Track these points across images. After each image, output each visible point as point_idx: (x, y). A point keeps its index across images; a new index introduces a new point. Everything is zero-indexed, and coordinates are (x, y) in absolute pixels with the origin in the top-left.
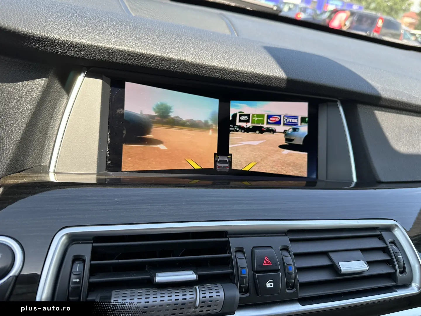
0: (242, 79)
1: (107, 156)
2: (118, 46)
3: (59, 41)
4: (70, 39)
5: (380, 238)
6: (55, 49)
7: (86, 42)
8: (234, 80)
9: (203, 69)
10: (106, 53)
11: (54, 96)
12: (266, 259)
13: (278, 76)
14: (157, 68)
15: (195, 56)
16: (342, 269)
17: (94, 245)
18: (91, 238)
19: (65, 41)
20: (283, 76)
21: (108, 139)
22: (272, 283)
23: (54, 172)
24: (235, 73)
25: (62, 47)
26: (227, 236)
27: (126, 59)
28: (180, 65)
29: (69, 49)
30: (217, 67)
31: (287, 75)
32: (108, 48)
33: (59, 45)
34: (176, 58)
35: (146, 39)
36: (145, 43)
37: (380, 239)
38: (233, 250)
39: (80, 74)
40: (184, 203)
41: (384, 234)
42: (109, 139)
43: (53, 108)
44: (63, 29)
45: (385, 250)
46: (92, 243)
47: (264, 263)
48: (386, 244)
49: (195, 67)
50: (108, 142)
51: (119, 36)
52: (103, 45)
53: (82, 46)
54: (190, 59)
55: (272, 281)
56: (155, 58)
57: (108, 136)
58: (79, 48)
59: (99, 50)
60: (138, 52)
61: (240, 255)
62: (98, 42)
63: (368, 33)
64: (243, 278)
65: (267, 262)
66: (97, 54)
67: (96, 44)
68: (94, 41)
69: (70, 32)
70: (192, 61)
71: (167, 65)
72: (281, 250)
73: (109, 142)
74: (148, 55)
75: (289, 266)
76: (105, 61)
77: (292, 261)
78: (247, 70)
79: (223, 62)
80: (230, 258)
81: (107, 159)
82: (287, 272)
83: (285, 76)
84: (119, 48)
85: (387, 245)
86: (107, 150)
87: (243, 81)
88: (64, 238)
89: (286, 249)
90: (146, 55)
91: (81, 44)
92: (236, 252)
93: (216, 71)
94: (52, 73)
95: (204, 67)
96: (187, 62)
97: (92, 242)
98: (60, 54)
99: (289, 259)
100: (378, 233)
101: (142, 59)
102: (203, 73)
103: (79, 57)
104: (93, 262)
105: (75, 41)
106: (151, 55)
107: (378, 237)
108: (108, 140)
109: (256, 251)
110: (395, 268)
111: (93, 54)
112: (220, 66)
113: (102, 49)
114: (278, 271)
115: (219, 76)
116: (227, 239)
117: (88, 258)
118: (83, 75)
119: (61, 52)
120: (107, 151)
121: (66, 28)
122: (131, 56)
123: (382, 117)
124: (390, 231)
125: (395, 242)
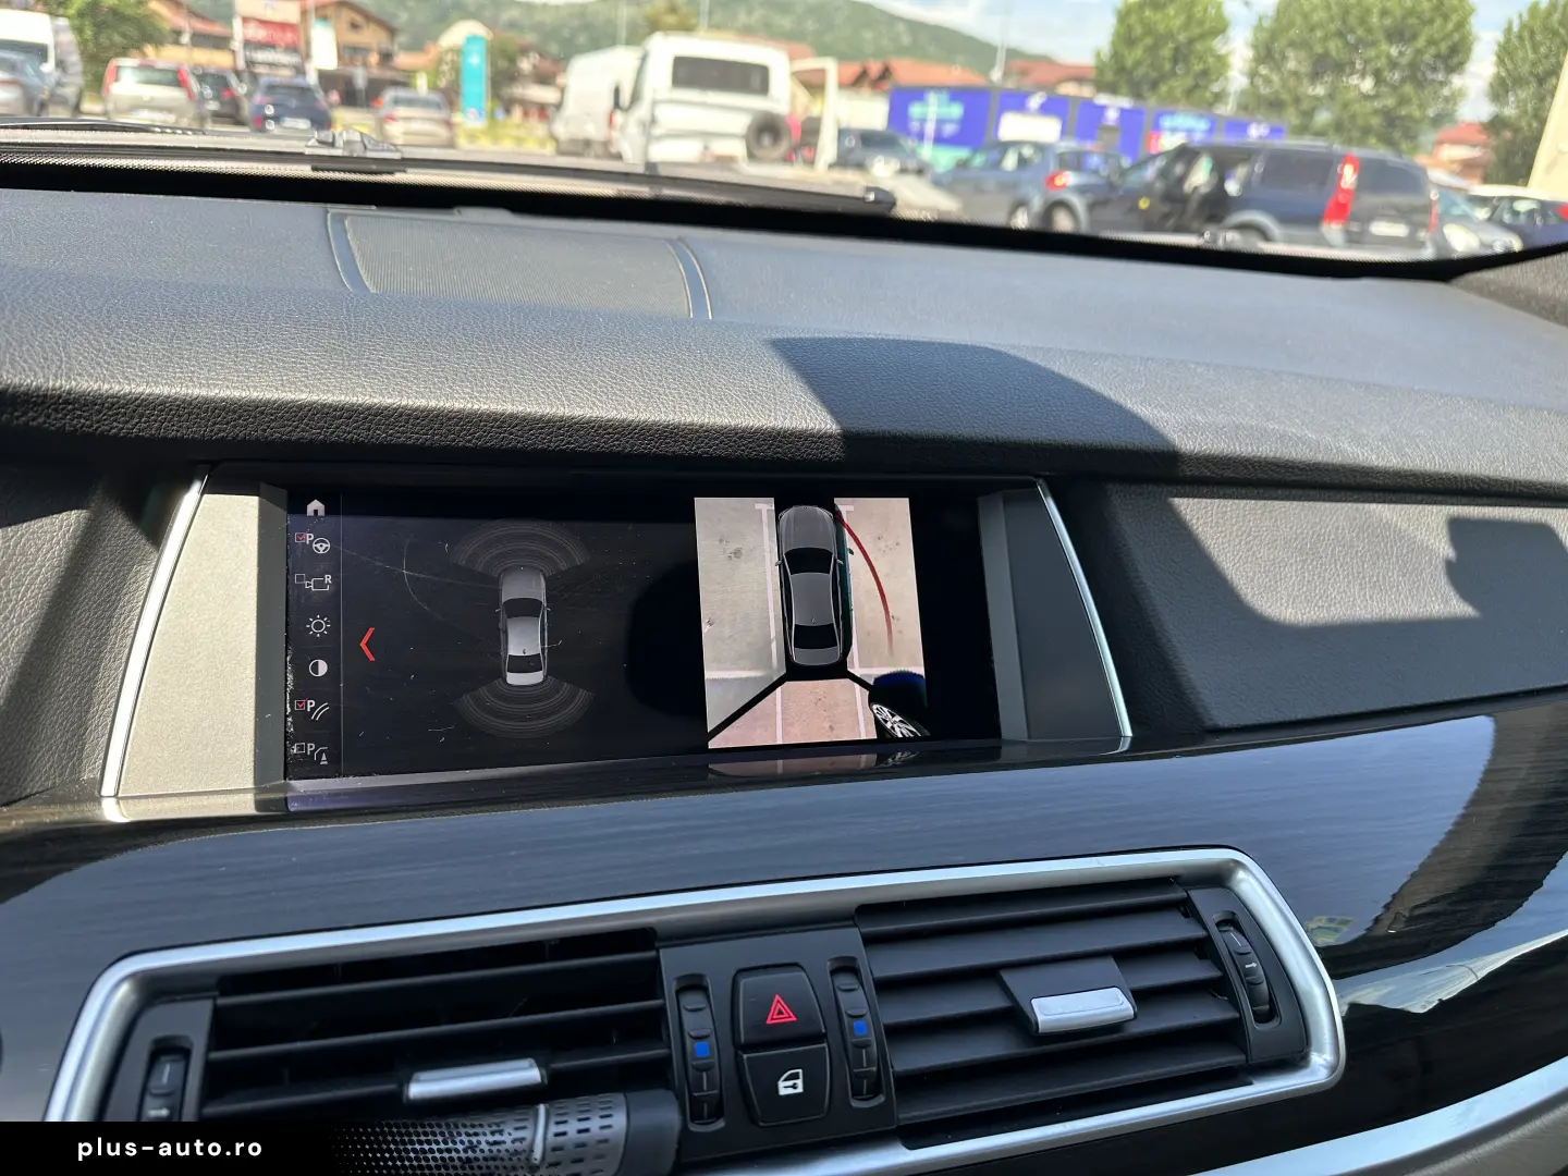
0: (698, 448)
1: (286, 732)
2: (289, 394)
3: (108, 397)
4: (140, 390)
5: (1187, 909)
6: (98, 422)
7: (190, 391)
8: (674, 452)
9: (567, 431)
10: (255, 417)
11: (111, 561)
12: (778, 1003)
13: (812, 429)
14: (422, 444)
15: (538, 395)
16: (1041, 1018)
17: (222, 1001)
18: (213, 981)
19: (125, 395)
20: (828, 426)
21: (286, 677)
22: (798, 1078)
23: (116, 796)
24: (672, 433)
25: (118, 414)
26: (657, 944)
27: (321, 428)
28: (492, 427)
29: (141, 416)
30: (609, 421)
31: (839, 423)
32: (260, 401)
33: (109, 409)
34: (476, 407)
35: (380, 360)
36: (376, 373)
37: (1186, 915)
38: (670, 985)
39: (187, 486)
40: (513, 853)
41: (1198, 897)
42: (290, 677)
43: (113, 597)
44: (122, 362)
45: (1202, 948)
46: (214, 998)
47: (769, 1018)
48: (1205, 928)
49: (542, 428)
50: (286, 685)
51: (294, 362)
52: (244, 395)
53: (179, 406)
54: (521, 408)
55: (798, 1073)
56: (409, 415)
57: (286, 668)
58: (171, 410)
59: (235, 412)
60: (353, 405)
61: (692, 1000)
62: (227, 387)
63: (1207, 236)
64: (699, 1069)
65: (780, 1013)
66: (227, 423)
67: (222, 395)
68: (215, 386)
69: (142, 366)
70: (529, 410)
71: (449, 431)
72: (834, 972)
73: (290, 687)
74: (386, 408)
75: (856, 1023)
76: (257, 439)
77: (866, 1005)
78: (706, 421)
79: (629, 403)
80: (662, 1009)
81: (285, 741)
82: (851, 1040)
83: (834, 427)
84: (293, 397)
85: (1207, 931)
86: (286, 711)
87: (705, 453)
88: (125, 988)
89: (846, 967)
90: (379, 408)
91: (176, 399)
92: (678, 992)
93: (609, 434)
94: (99, 491)
95: (570, 426)
96: (511, 416)
97: (217, 993)
98: (116, 435)
99: (855, 1000)
100: (1179, 894)
101: (371, 421)
102: (568, 443)
103: (174, 439)
104: (215, 1055)
105: (157, 391)
106: (396, 410)
107: (1182, 909)
108: (286, 680)
109: (743, 982)
110: (1236, 1006)
111: (215, 424)
112: (618, 417)
113: (241, 405)
114: (819, 1037)
115: (625, 448)
116: (652, 954)
117: (199, 1042)
118: (197, 487)
119: (117, 428)
120: (286, 716)
121: (129, 357)
122: (335, 418)
123: (1203, 515)
124: (1218, 878)
125: (1239, 919)
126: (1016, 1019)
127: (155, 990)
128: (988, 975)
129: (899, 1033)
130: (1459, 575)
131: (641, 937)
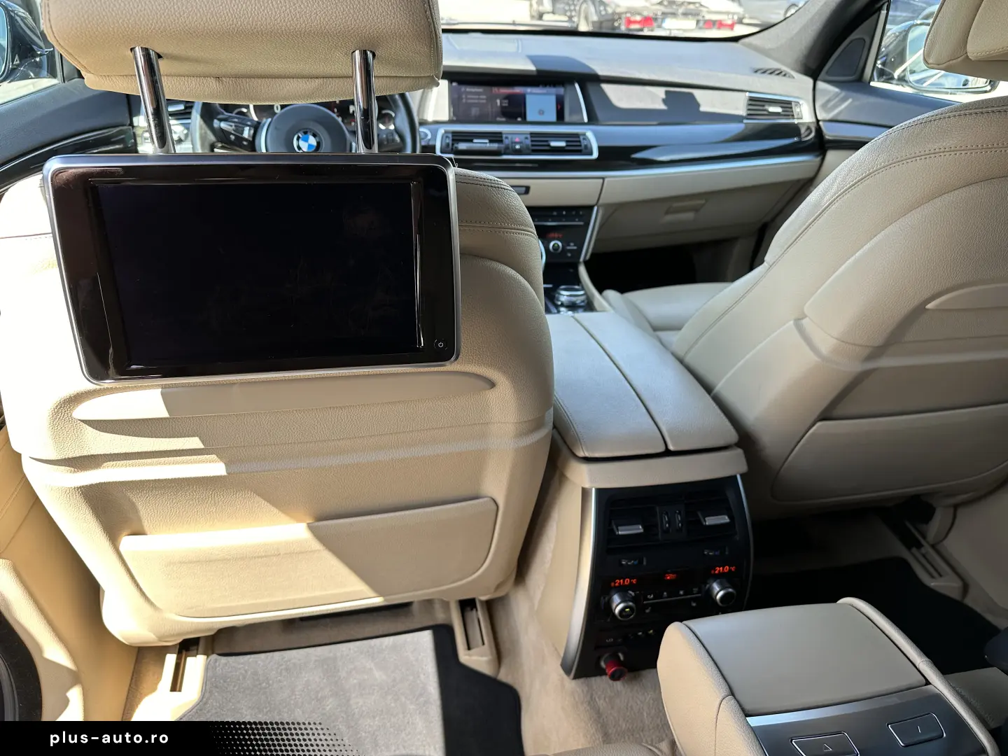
45: (579, 142)
85: (581, 140)
110: (582, 148)
123: (607, 88)
124: (584, 135)
125: (586, 138)
126: (549, 145)
127: (446, 132)
128: (547, 141)
129: (533, 145)
130: (665, 101)
131: (500, 133)
